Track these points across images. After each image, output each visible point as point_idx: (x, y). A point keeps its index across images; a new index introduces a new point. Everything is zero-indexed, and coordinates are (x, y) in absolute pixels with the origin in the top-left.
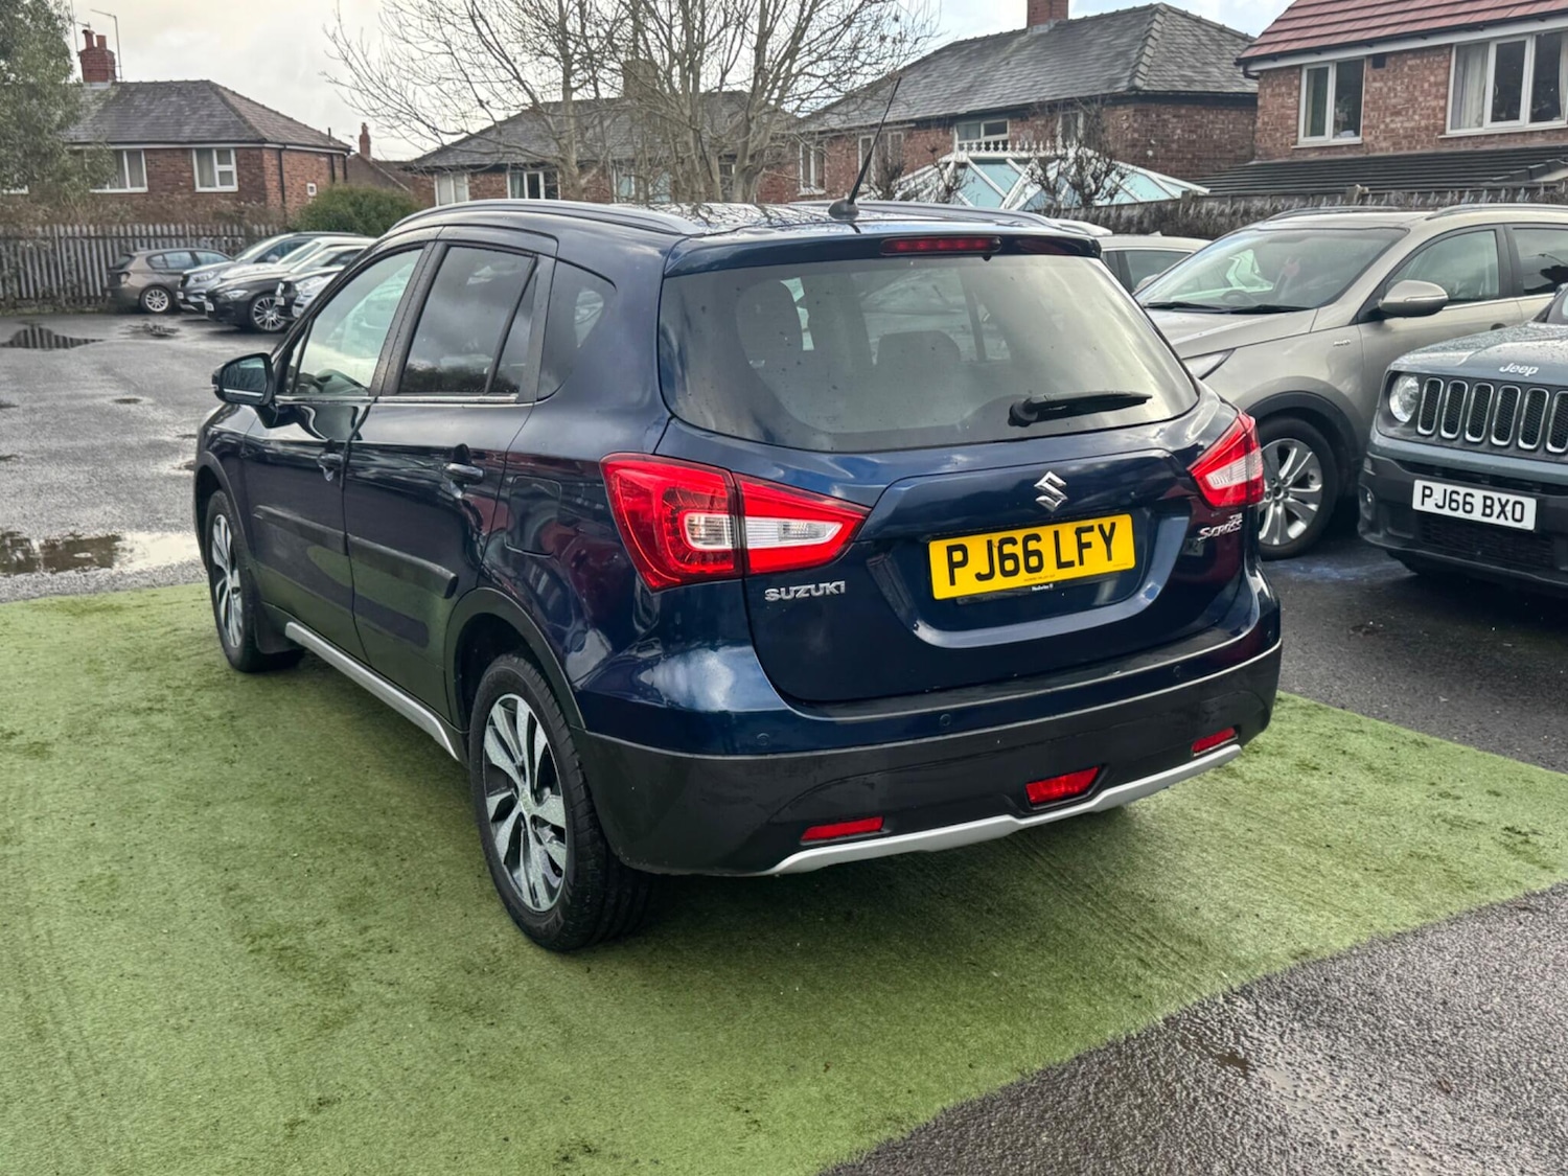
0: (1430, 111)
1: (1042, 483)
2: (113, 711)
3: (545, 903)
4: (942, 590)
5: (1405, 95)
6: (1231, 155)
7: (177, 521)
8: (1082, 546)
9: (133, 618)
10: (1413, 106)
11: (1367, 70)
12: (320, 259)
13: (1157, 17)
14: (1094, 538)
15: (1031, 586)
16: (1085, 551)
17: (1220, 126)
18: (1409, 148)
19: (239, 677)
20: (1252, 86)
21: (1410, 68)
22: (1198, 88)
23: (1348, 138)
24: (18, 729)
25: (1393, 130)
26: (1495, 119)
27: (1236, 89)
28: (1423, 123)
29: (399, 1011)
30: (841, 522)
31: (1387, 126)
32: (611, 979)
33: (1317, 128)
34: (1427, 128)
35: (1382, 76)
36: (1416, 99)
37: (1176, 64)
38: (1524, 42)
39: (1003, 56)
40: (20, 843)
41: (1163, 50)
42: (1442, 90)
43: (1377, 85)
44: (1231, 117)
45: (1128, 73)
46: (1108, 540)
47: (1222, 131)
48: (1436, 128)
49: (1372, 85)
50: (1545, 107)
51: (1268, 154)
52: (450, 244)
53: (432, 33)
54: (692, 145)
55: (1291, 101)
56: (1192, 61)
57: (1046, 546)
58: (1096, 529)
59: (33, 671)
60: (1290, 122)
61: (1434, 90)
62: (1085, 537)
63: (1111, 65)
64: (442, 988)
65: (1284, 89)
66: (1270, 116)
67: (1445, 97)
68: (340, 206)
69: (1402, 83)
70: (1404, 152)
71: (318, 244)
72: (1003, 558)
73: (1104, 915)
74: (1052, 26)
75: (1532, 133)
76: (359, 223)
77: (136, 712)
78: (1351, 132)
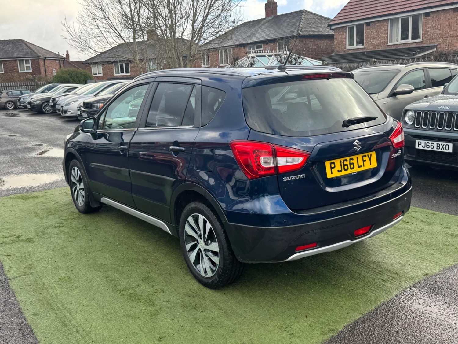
0: (383, 38)
1: (355, 143)
2: (48, 227)
3: (210, 274)
4: (329, 176)
5: (376, 33)
6: (326, 52)
7: (43, 170)
8: (364, 161)
9: (43, 199)
10: (378, 36)
11: (365, 26)
12: (62, 91)
13: (303, 13)
14: (366, 158)
15: (351, 173)
16: (364, 162)
17: (323, 44)
18: (378, 48)
19: (83, 215)
20: (332, 32)
21: (377, 26)
22: (316, 33)
23: (360, 46)
24: (20, 234)
25: (373, 44)
26: (401, 40)
27: (327, 34)
28: (382, 41)
29: (173, 309)
30: (303, 157)
31: (371, 42)
32: (232, 296)
33: (351, 44)
34: (383, 43)
35: (369, 28)
36: (379, 35)
37: (309, 27)
38: (409, 18)
39: (259, 26)
40: (35, 268)
41: (305, 23)
42: (386, 32)
43: (368, 31)
44: (326, 41)
45: (296, 30)
46: (370, 159)
47: (323, 46)
48: (385, 43)
49: (367, 31)
50: (415, 35)
51: (338, 52)
52: (159, 82)
53: (93, 23)
54: (174, 54)
55: (344, 36)
56: (314, 26)
57: (355, 161)
58: (367, 156)
59: (18, 217)
60: (344, 42)
61: (384, 32)
62: (365, 158)
63: (291, 28)
64: (183, 302)
65: (341, 33)
66: (338, 41)
67: (387, 34)
68: (65, 75)
69: (375, 30)
70: (377, 49)
71: (61, 86)
72: (344, 165)
73: (367, 268)
74: (273, 17)
75: (412, 43)
76: (71, 80)
77: (55, 227)
78: (361, 45)
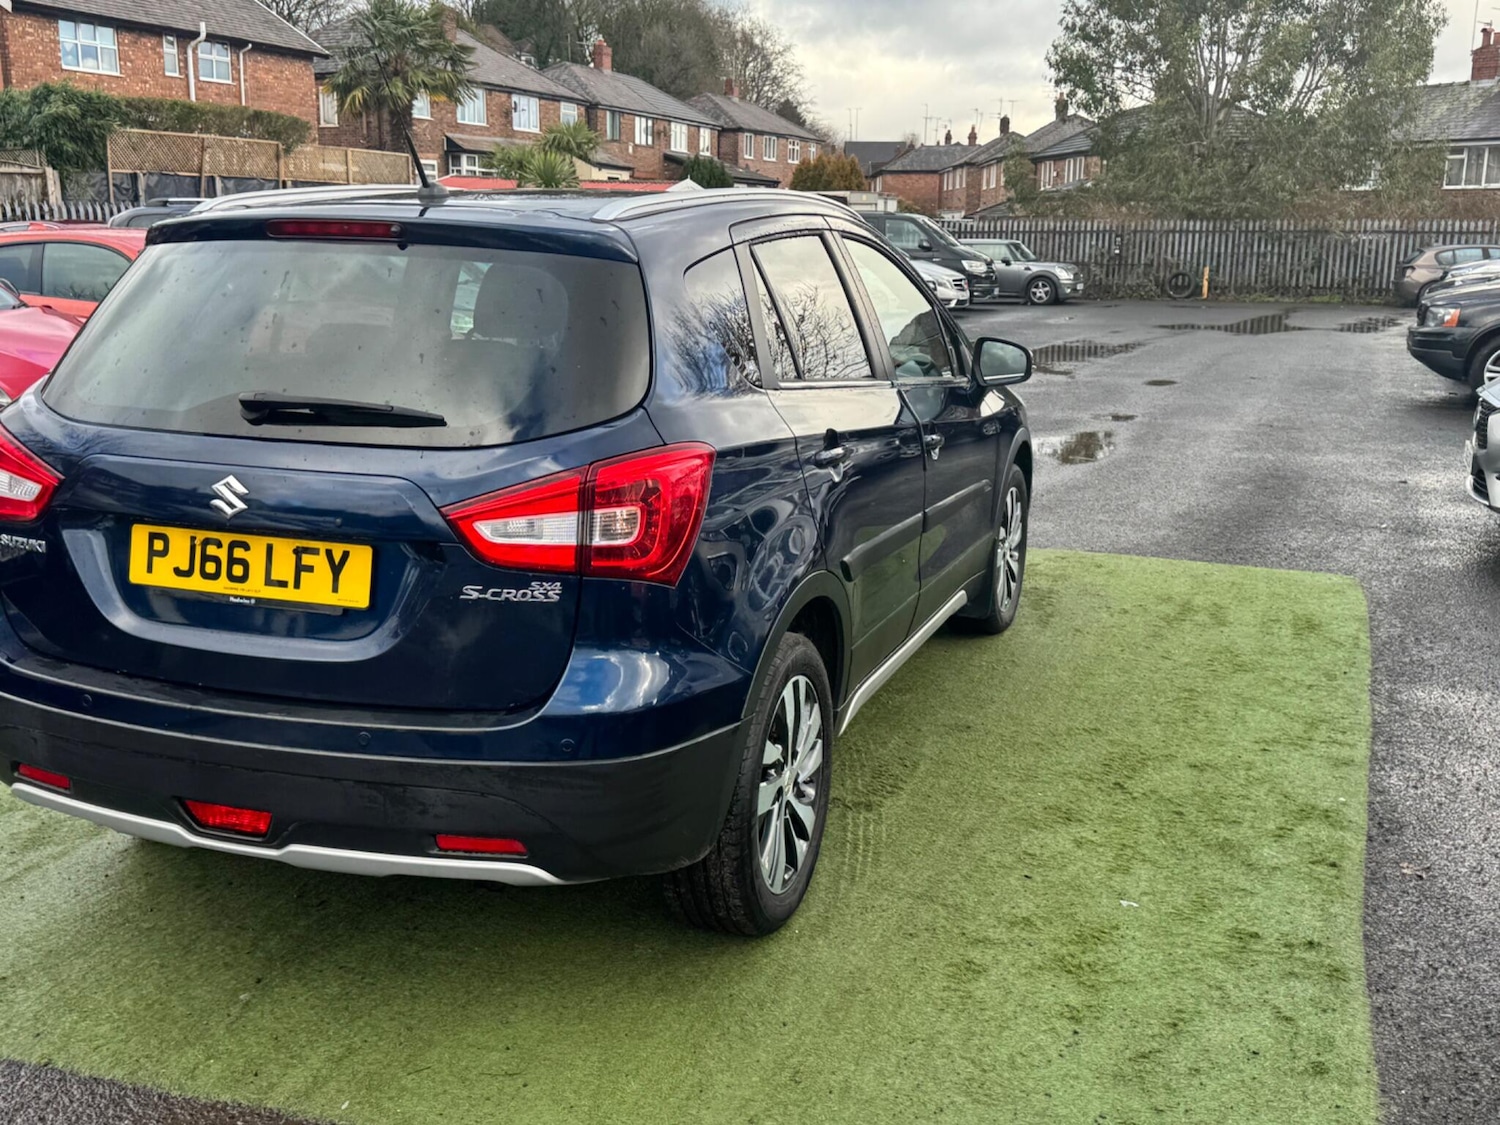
1: (220, 486)
4: (138, 576)
8: (300, 568)
14: (319, 562)
15: (229, 596)
16: (304, 575)
46: (336, 569)
57: (255, 556)
58: (323, 553)
62: (307, 559)
72: (205, 558)
